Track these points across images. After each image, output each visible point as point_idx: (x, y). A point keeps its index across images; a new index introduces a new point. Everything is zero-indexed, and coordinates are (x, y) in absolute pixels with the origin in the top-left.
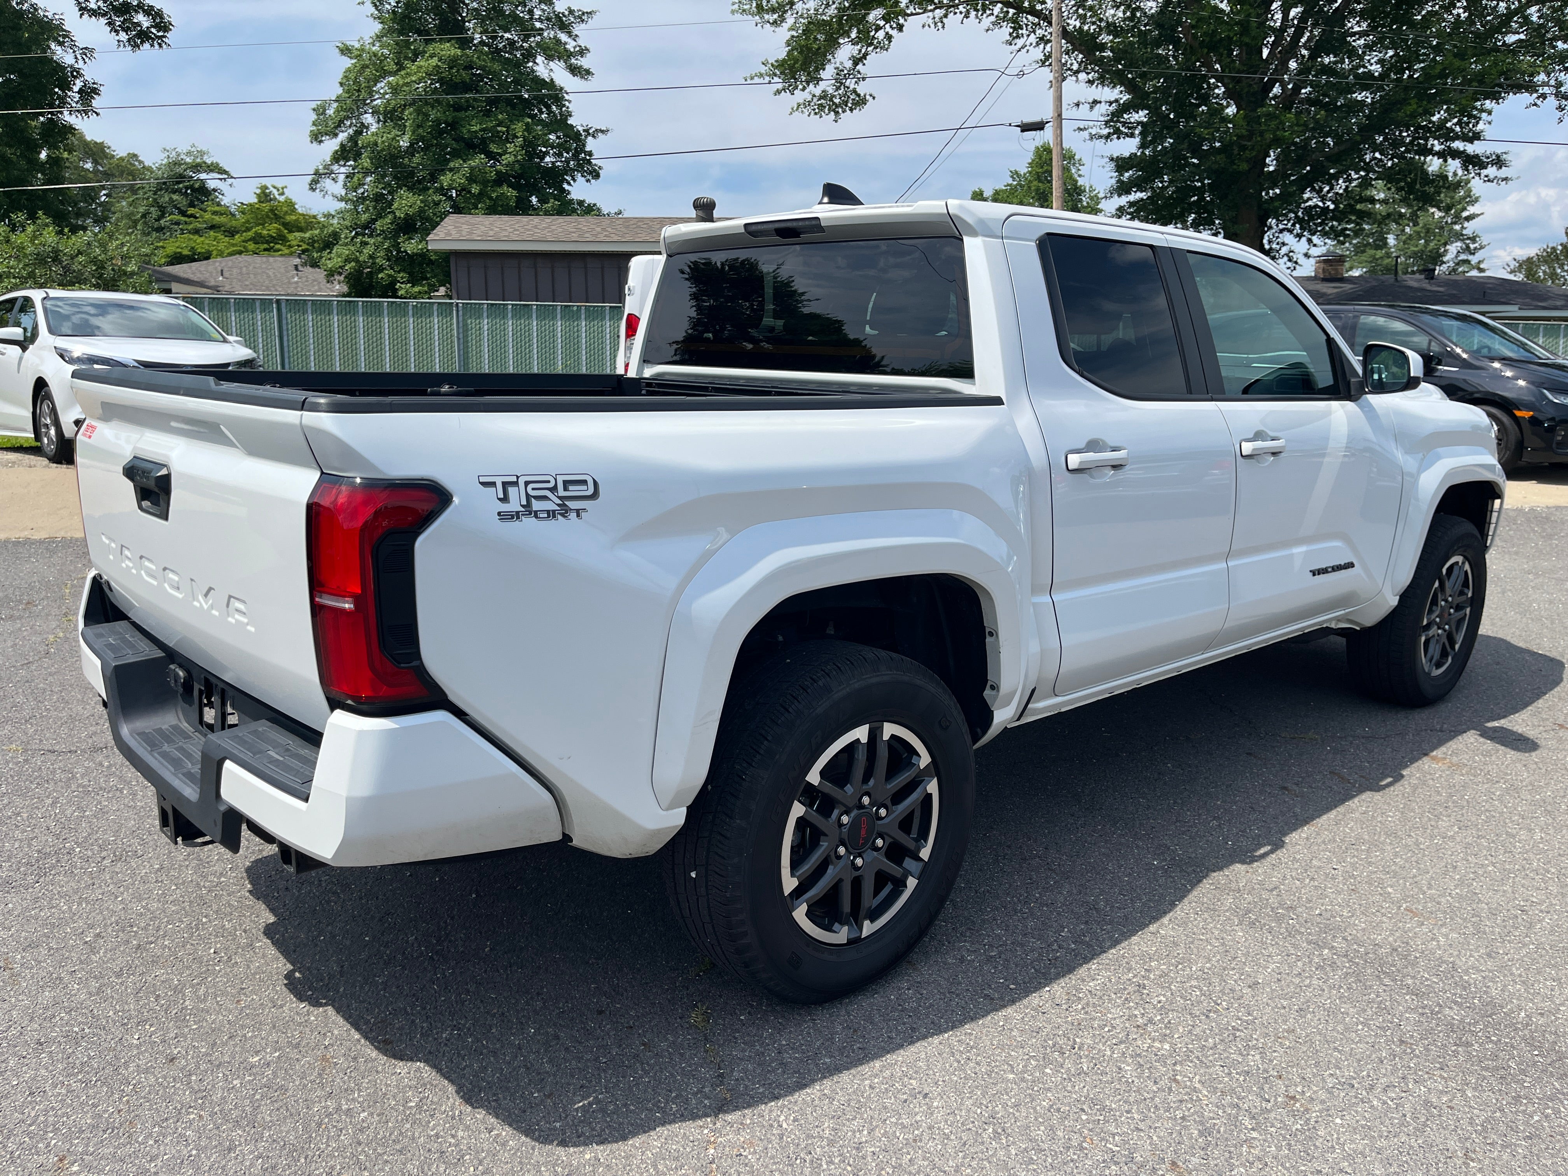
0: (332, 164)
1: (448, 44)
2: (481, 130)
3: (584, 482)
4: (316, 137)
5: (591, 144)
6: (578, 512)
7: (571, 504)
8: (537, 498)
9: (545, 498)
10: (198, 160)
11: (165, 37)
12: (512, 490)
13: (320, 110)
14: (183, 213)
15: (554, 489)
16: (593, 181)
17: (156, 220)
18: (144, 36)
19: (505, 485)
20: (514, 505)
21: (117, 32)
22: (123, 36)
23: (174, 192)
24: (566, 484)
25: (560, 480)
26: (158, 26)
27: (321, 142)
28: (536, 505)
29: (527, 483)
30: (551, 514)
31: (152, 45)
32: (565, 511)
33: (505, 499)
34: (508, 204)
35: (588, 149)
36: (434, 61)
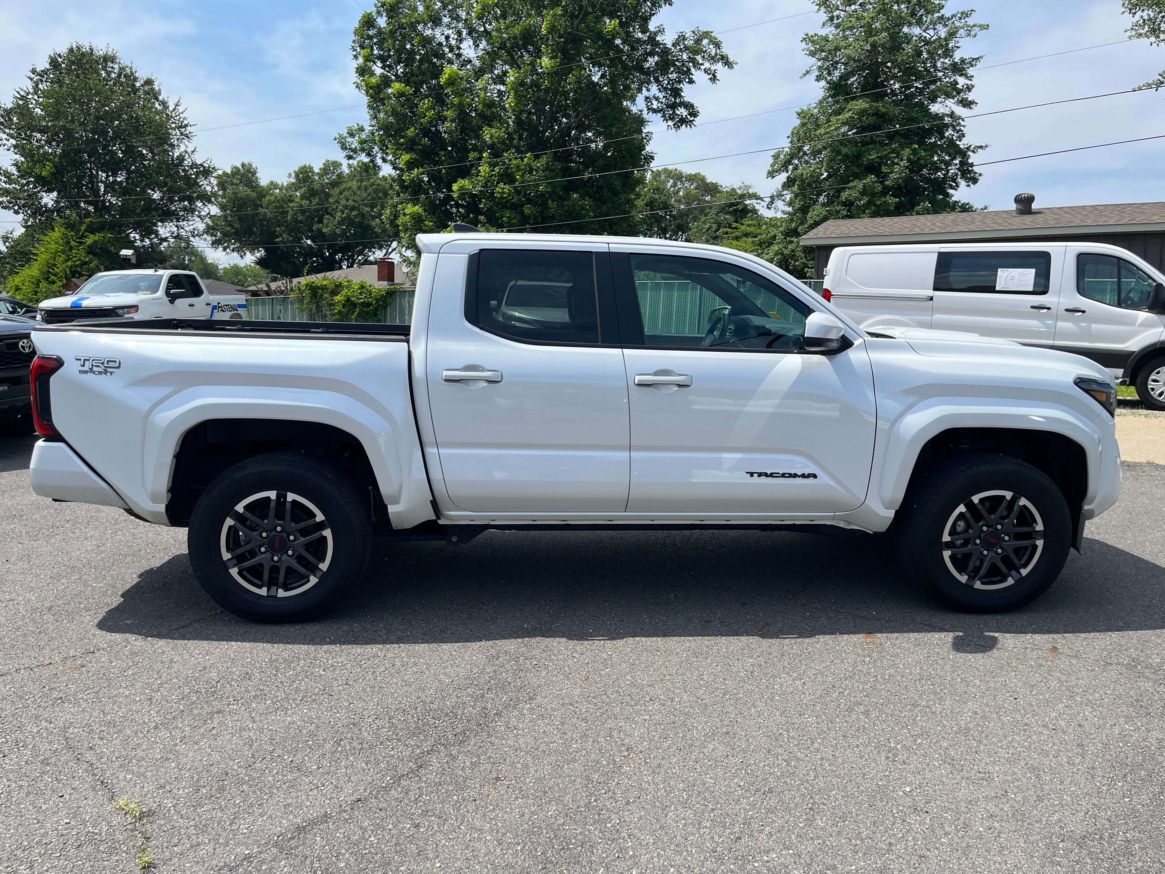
0: (783, 190)
1: (861, 101)
2: (877, 157)
3: (115, 361)
4: (771, 174)
5: (973, 158)
6: (111, 373)
7: (108, 369)
8: (96, 366)
9: (99, 366)
10: (745, 192)
11: (694, 120)
12: (87, 362)
13: (776, 157)
14: (730, 227)
15: (103, 363)
16: (972, 186)
17: (714, 232)
18: (683, 121)
19: (85, 360)
20: (86, 368)
21: (667, 120)
22: (670, 123)
23: (727, 213)
24: (108, 361)
25: (106, 360)
26: (691, 114)
27: (773, 177)
28: (95, 369)
29: (93, 360)
30: (100, 373)
31: (686, 126)
32: (106, 372)
33: (83, 366)
34: (888, 208)
35: (970, 161)
36: (850, 114)
